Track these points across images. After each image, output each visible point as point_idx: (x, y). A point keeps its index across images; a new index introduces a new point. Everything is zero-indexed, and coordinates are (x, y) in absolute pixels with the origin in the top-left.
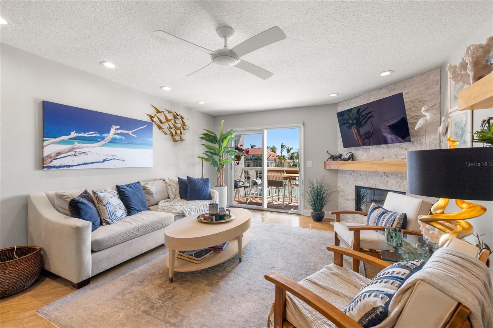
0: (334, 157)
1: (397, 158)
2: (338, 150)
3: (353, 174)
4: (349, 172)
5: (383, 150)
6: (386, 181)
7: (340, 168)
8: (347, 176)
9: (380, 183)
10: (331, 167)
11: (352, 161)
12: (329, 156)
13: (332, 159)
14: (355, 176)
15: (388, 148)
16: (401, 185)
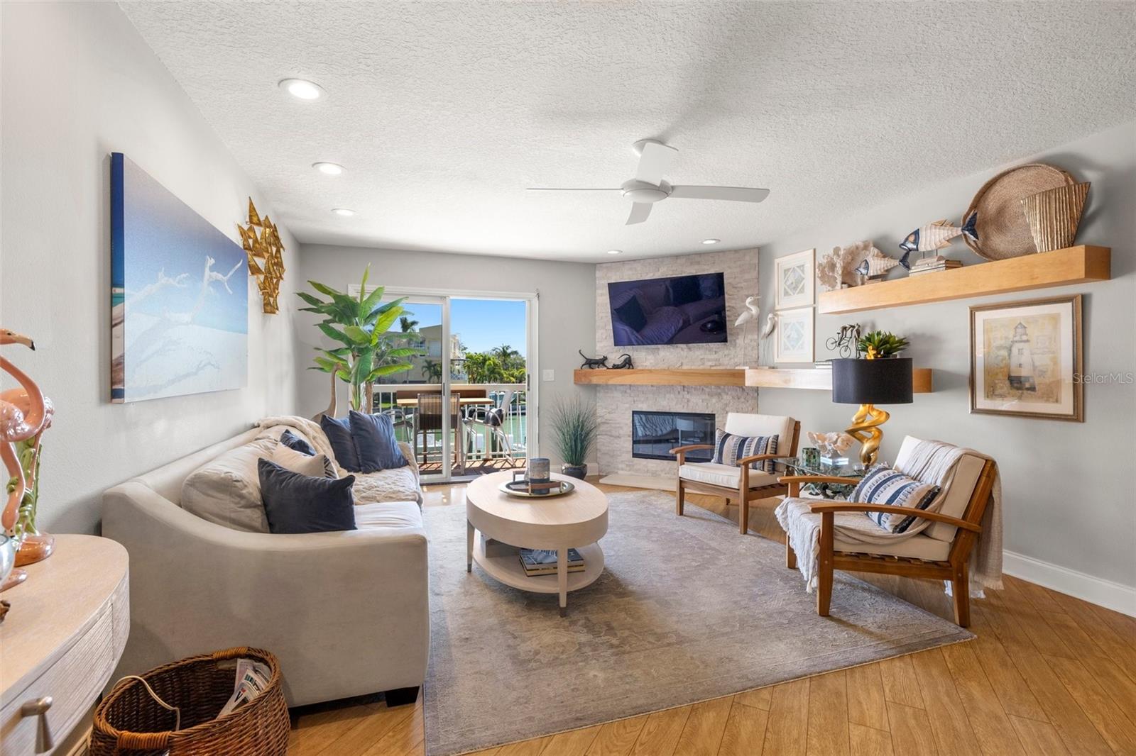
0: (592, 362)
1: (703, 364)
2: (597, 348)
3: (628, 391)
4: (622, 388)
5: (682, 352)
6: (686, 401)
7: (611, 382)
8: (617, 395)
9: (677, 404)
10: (590, 381)
11: (629, 368)
12: (584, 361)
13: (588, 366)
14: (632, 395)
15: (690, 349)
16: (709, 405)
